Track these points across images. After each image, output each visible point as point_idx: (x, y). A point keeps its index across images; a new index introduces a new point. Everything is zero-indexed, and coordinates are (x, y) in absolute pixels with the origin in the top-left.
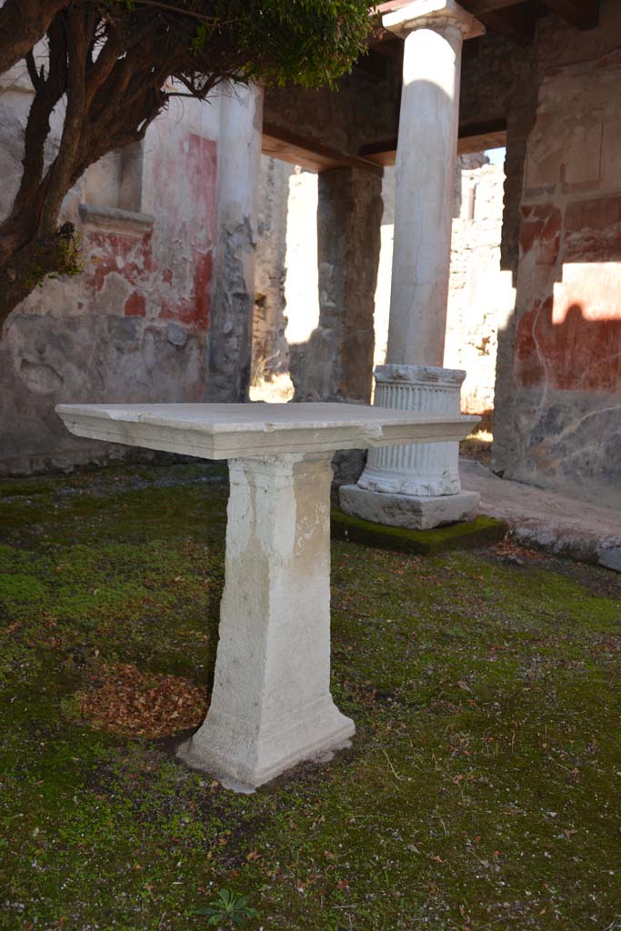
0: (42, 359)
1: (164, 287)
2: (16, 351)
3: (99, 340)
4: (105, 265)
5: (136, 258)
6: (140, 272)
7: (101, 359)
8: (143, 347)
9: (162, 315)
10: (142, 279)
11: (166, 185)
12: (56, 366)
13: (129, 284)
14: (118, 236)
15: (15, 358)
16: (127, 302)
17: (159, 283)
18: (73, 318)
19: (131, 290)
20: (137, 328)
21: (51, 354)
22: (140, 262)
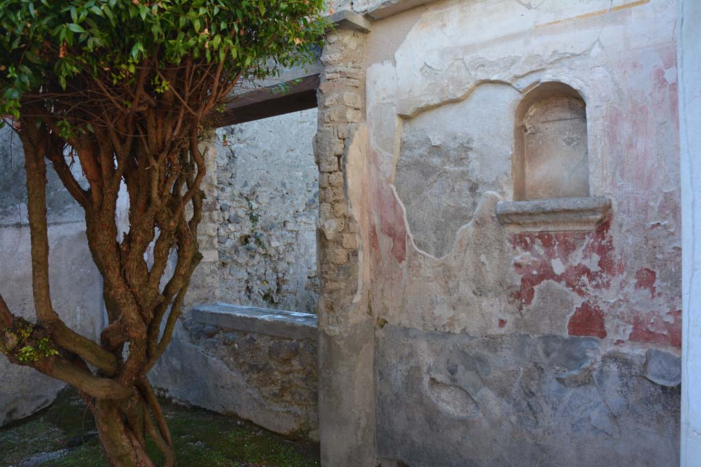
0: (454, 380)
1: (639, 296)
2: (425, 369)
3: (530, 365)
4: (535, 272)
5: (585, 257)
6: (592, 276)
7: (533, 389)
8: (600, 382)
9: (634, 337)
10: (597, 286)
11: (631, 146)
12: (470, 390)
13: (575, 294)
14: (553, 234)
15: (424, 375)
16: (573, 318)
17: (629, 289)
18: (493, 338)
19: (578, 302)
20: (590, 354)
21: (464, 376)
22: (593, 262)
